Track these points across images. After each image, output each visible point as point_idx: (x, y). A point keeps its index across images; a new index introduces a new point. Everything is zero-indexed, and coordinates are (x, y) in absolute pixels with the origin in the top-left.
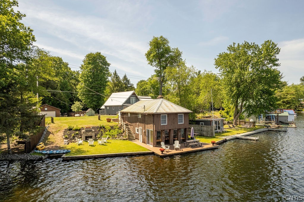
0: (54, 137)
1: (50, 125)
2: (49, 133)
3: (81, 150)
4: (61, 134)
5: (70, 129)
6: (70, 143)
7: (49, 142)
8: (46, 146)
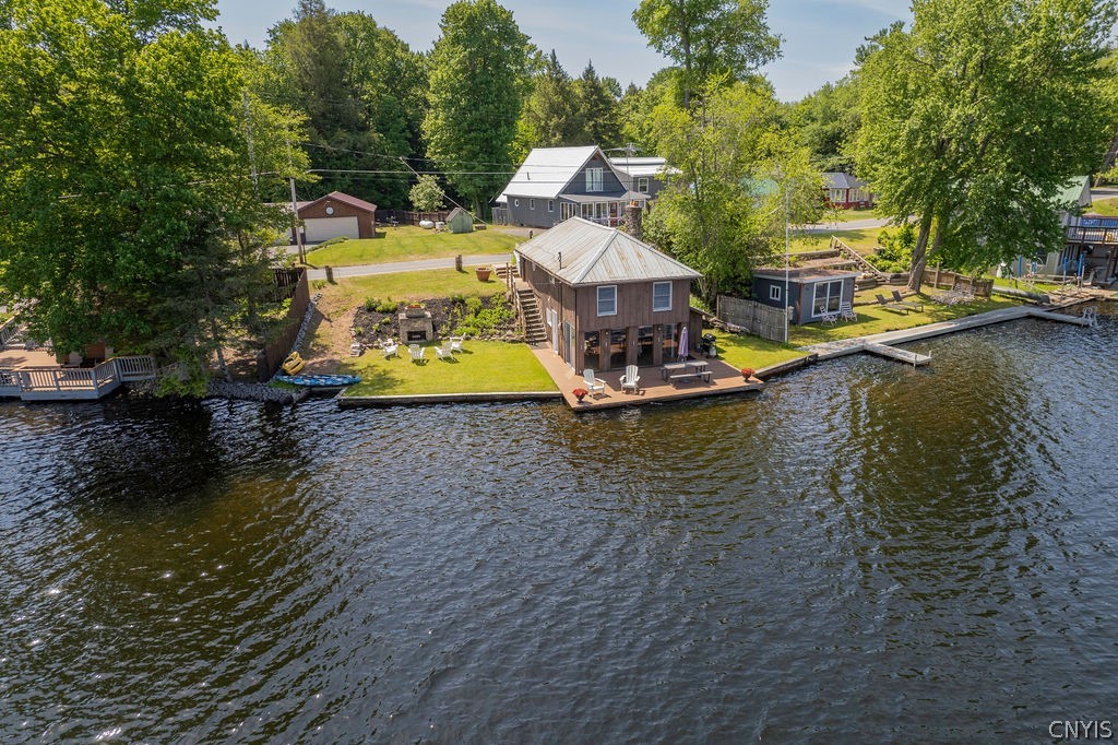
0: (331, 331)
1: (323, 292)
2: (319, 317)
3: (388, 376)
4: (347, 321)
5: (371, 309)
6: (368, 351)
7: (316, 345)
8: (308, 359)
